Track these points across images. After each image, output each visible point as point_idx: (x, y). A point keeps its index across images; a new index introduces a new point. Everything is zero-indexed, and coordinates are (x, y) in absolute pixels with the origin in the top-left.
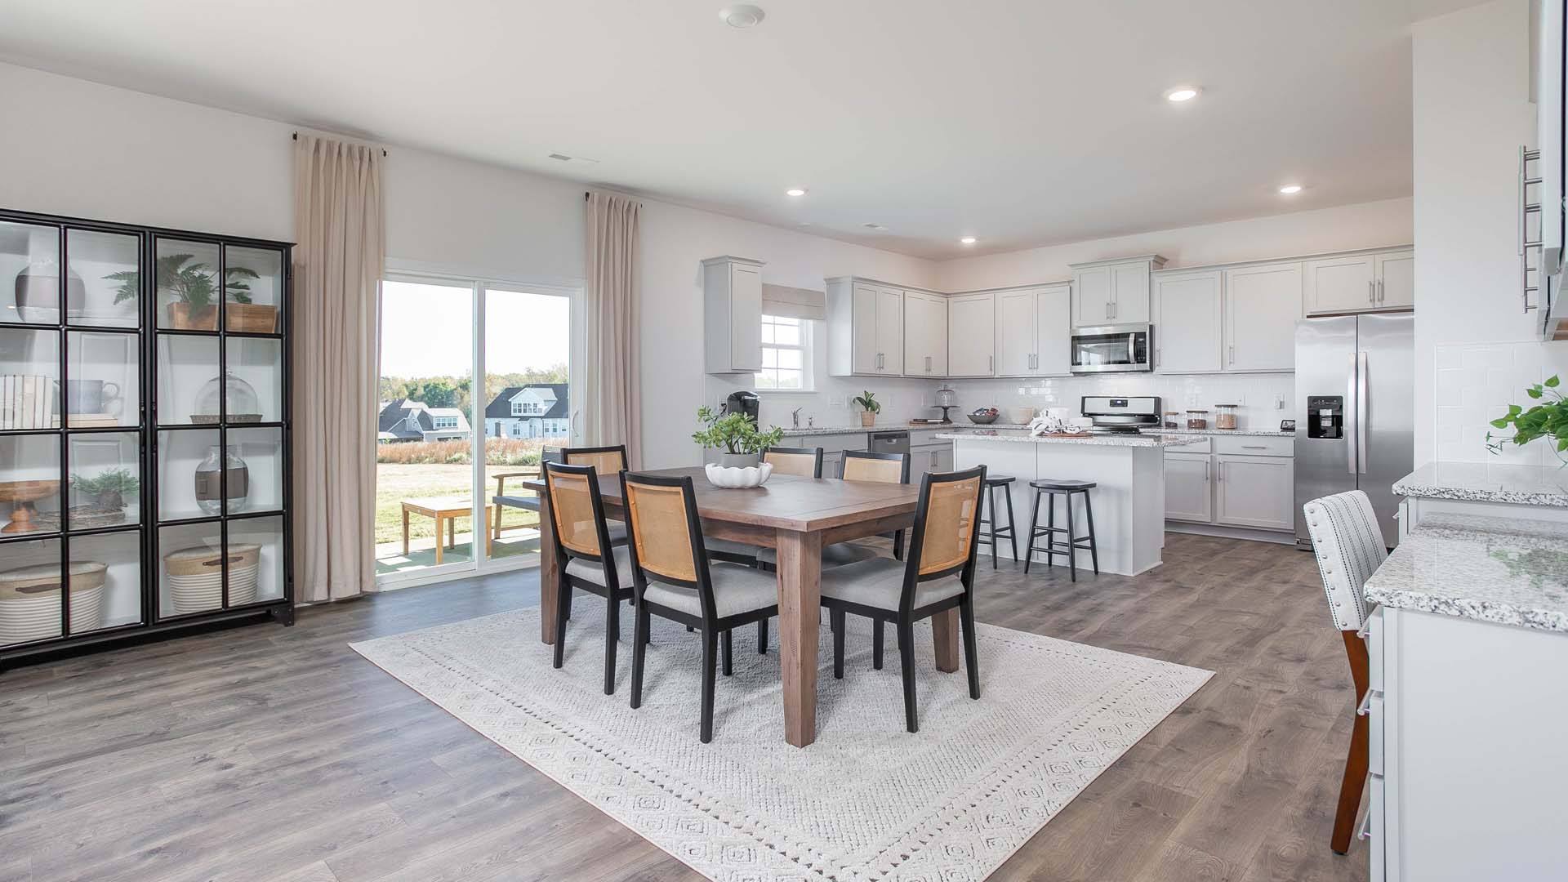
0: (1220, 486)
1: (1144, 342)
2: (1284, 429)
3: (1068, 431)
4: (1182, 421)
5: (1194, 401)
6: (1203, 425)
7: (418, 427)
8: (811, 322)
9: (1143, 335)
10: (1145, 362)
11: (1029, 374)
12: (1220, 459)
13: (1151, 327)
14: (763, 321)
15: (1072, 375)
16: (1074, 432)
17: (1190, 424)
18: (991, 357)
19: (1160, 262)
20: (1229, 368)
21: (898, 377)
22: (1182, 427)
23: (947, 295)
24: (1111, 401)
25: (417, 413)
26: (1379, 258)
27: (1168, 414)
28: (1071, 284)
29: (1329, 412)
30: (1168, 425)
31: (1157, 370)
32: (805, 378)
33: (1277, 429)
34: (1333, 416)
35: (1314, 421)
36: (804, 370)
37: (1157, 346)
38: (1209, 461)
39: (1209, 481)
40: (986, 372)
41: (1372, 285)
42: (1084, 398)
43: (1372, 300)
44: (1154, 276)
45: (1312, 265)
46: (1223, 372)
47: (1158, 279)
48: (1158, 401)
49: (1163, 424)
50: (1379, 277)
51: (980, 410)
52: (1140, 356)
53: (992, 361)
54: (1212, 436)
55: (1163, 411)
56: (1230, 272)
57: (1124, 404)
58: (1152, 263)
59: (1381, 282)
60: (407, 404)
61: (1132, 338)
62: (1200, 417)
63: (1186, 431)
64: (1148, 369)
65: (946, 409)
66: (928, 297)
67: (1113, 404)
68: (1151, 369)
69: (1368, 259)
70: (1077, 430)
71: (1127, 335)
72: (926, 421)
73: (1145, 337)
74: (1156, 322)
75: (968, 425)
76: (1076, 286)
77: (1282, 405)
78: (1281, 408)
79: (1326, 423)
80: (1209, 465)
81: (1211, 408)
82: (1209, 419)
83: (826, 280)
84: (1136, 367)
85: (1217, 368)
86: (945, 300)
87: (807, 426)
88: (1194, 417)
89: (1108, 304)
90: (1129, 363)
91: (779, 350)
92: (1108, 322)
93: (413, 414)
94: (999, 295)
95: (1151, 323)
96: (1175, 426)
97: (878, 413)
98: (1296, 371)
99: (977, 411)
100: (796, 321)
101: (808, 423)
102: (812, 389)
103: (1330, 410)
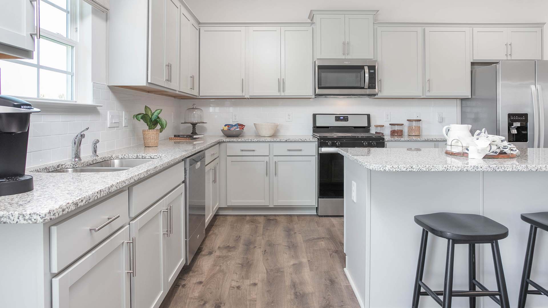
27: (374, 126)
55: (372, 124)
62: (399, 128)
82: (405, 129)
102: (88, 100)
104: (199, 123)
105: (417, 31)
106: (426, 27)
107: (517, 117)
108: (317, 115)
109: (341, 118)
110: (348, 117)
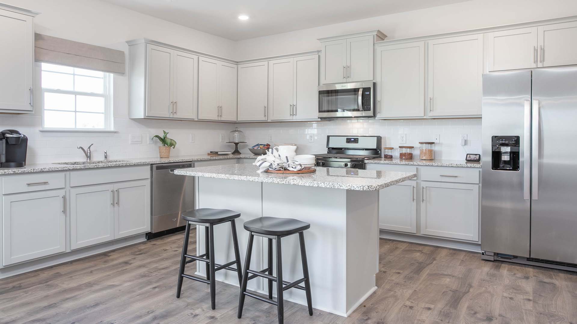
0: (423, 205)
1: (369, 95)
2: (468, 161)
3: (291, 169)
4: (396, 154)
5: (404, 139)
6: (410, 157)
8: (112, 75)
9: (368, 89)
10: (370, 110)
11: (291, 119)
12: (424, 184)
13: (374, 84)
14: (43, 69)
15: (320, 120)
16: (295, 170)
17: (402, 155)
18: (265, 107)
19: (381, 36)
20: (430, 115)
21: (192, 121)
22: (396, 158)
23: (237, 63)
24: (347, 139)
26: (541, 29)
27: (386, 148)
28: (320, 54)
29: (508, 149)
30: (386, 157)
31: (378, 116)
32: (106, 119)
33: (463, 161)
34: (511, 153)
35: (496, 155)
36: (106, 113)
37: (378, 98)
38: (415, 186)
39: (415, 201)
40: (261, 118)
41: (536, 50)
42: (328, 137)
43: (536, 62)
44: (377, 47)
45: (491, 35)
46: (425, 117)
47: (379, 48)
48: (379, 139)
49: (383, 156)
50: (541, 43)
51: (257, 145)
52: (366, 106)
53: (266, 110)
54: (417, 167)
55: (383, 146)
56: (431, 42)
57: (356, 141)
58: (375, 36)
59: (542, 47)
61: (360, 92)
62: (408, 151)
63: (398, 161)
64: (372, 115)
65: (236, 144)
66: (220, 63)
67: (349, 141)
68: (374, 116)
69: (533, 30)
70: (299, 168)
71: (357, 90)
72: (217, 153)
73: (370, 92)
74: (378, 80)
75: (247, 156)
76: (322, 55)
77: (466, 143)
78: (465, 145)
79: (506, 158)
80: (415, 189)
81: (416, 145)
82: (416, 152)
83: (127, 42)
84: (364, 114)
85: (421, 114)
86: (235, 66)
87: (102, 158)
88: (404, 151)
89: (344, 67)
90: (359, 110)
91: (77, 96)
92: (345, 81)
94: (272, 62)
95: (374, 81)
96: (391, 157)
97: (174, 148)
98: (483, 117)
99: (255, 146)
100: (100, 74)
101: (104, 157)
102: (112, 129)
103: (509, 148)
104: (240, 142)
105: (419, 46)
106: (429, 41)
107: (504, 141)
108: (330, 137)
109: (352, 140)
110: (358, 139)
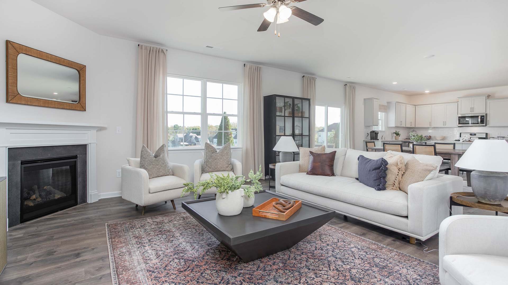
1: (484, 118)
7: (195, 141)
8: (384, 113)
10: (484, 123)
11: (443, 126)
13: (486, 114)
14: (379, 114)
15: (458, 127)
18: (430, 122)
19: (489, 96)
21: (404, 127)
23: (416, 105)
25: (194, 137)
31: (488, 126)
37: (488, 119)
40: (428, 126)
42: (461, 133)
44: (487, 100)
48: (487, 134)
51: (426, 136)
52: (482, 122)
55: (488, 137)
57: (475, 135)
58: (486, 97)
60: (191, 134)
61: (480, 117)
66: (411, 106)
67: (471, 135)
68: (486, 126)
71: (478, 116)
73: (484, 117)
74: (488, 112)
76: (459, 103)
83: (387, 102)
84: (481, 125)
86: (415, 107)
89: (471, 108)
90: (478, 124)
92: (471, 113)
93: (193, 138)
94: (433, 105)
